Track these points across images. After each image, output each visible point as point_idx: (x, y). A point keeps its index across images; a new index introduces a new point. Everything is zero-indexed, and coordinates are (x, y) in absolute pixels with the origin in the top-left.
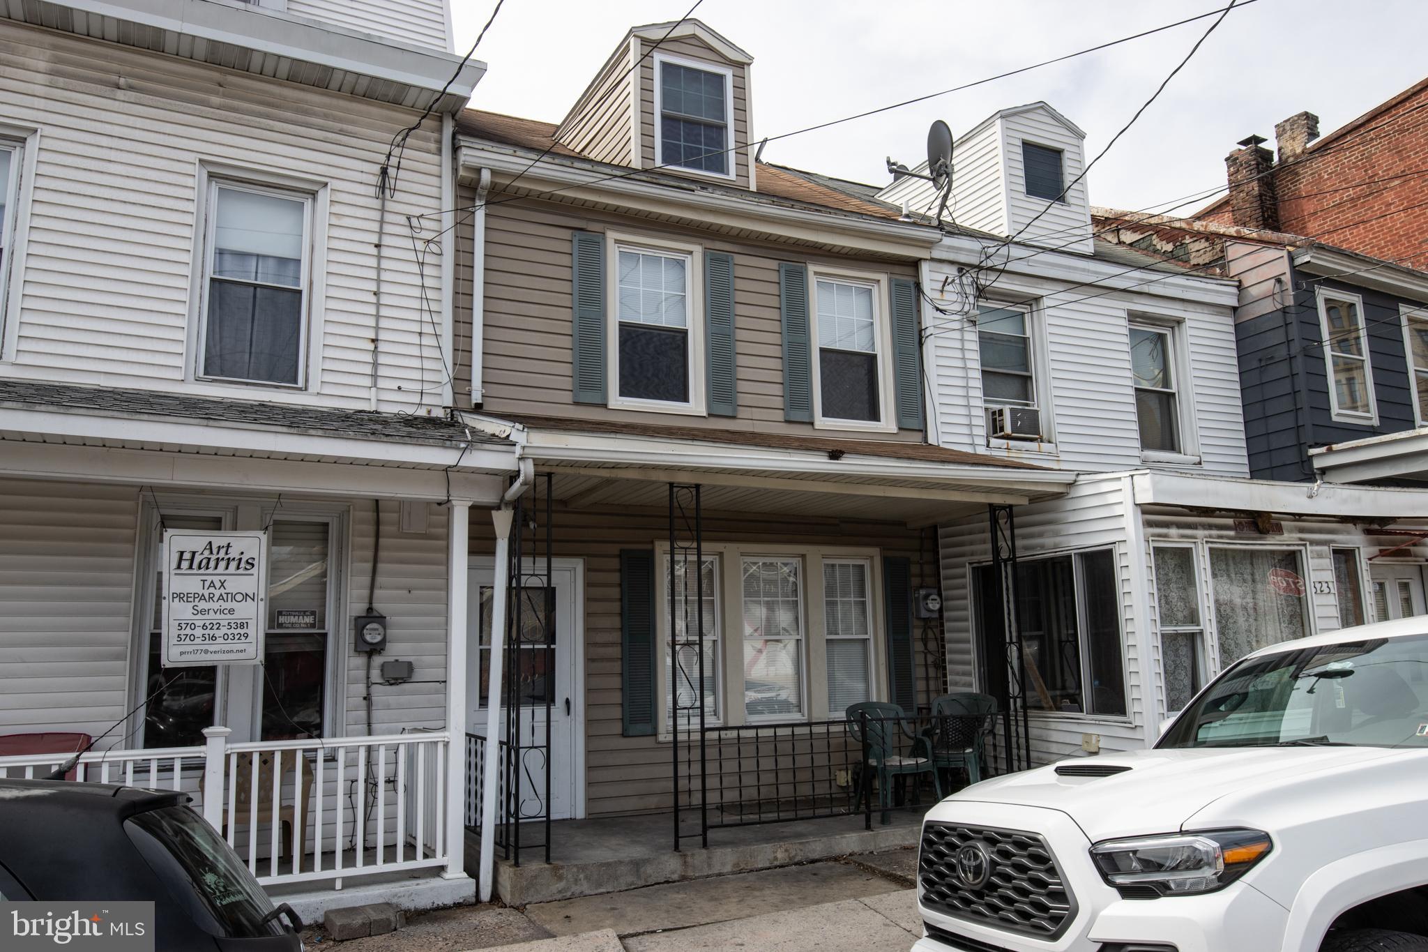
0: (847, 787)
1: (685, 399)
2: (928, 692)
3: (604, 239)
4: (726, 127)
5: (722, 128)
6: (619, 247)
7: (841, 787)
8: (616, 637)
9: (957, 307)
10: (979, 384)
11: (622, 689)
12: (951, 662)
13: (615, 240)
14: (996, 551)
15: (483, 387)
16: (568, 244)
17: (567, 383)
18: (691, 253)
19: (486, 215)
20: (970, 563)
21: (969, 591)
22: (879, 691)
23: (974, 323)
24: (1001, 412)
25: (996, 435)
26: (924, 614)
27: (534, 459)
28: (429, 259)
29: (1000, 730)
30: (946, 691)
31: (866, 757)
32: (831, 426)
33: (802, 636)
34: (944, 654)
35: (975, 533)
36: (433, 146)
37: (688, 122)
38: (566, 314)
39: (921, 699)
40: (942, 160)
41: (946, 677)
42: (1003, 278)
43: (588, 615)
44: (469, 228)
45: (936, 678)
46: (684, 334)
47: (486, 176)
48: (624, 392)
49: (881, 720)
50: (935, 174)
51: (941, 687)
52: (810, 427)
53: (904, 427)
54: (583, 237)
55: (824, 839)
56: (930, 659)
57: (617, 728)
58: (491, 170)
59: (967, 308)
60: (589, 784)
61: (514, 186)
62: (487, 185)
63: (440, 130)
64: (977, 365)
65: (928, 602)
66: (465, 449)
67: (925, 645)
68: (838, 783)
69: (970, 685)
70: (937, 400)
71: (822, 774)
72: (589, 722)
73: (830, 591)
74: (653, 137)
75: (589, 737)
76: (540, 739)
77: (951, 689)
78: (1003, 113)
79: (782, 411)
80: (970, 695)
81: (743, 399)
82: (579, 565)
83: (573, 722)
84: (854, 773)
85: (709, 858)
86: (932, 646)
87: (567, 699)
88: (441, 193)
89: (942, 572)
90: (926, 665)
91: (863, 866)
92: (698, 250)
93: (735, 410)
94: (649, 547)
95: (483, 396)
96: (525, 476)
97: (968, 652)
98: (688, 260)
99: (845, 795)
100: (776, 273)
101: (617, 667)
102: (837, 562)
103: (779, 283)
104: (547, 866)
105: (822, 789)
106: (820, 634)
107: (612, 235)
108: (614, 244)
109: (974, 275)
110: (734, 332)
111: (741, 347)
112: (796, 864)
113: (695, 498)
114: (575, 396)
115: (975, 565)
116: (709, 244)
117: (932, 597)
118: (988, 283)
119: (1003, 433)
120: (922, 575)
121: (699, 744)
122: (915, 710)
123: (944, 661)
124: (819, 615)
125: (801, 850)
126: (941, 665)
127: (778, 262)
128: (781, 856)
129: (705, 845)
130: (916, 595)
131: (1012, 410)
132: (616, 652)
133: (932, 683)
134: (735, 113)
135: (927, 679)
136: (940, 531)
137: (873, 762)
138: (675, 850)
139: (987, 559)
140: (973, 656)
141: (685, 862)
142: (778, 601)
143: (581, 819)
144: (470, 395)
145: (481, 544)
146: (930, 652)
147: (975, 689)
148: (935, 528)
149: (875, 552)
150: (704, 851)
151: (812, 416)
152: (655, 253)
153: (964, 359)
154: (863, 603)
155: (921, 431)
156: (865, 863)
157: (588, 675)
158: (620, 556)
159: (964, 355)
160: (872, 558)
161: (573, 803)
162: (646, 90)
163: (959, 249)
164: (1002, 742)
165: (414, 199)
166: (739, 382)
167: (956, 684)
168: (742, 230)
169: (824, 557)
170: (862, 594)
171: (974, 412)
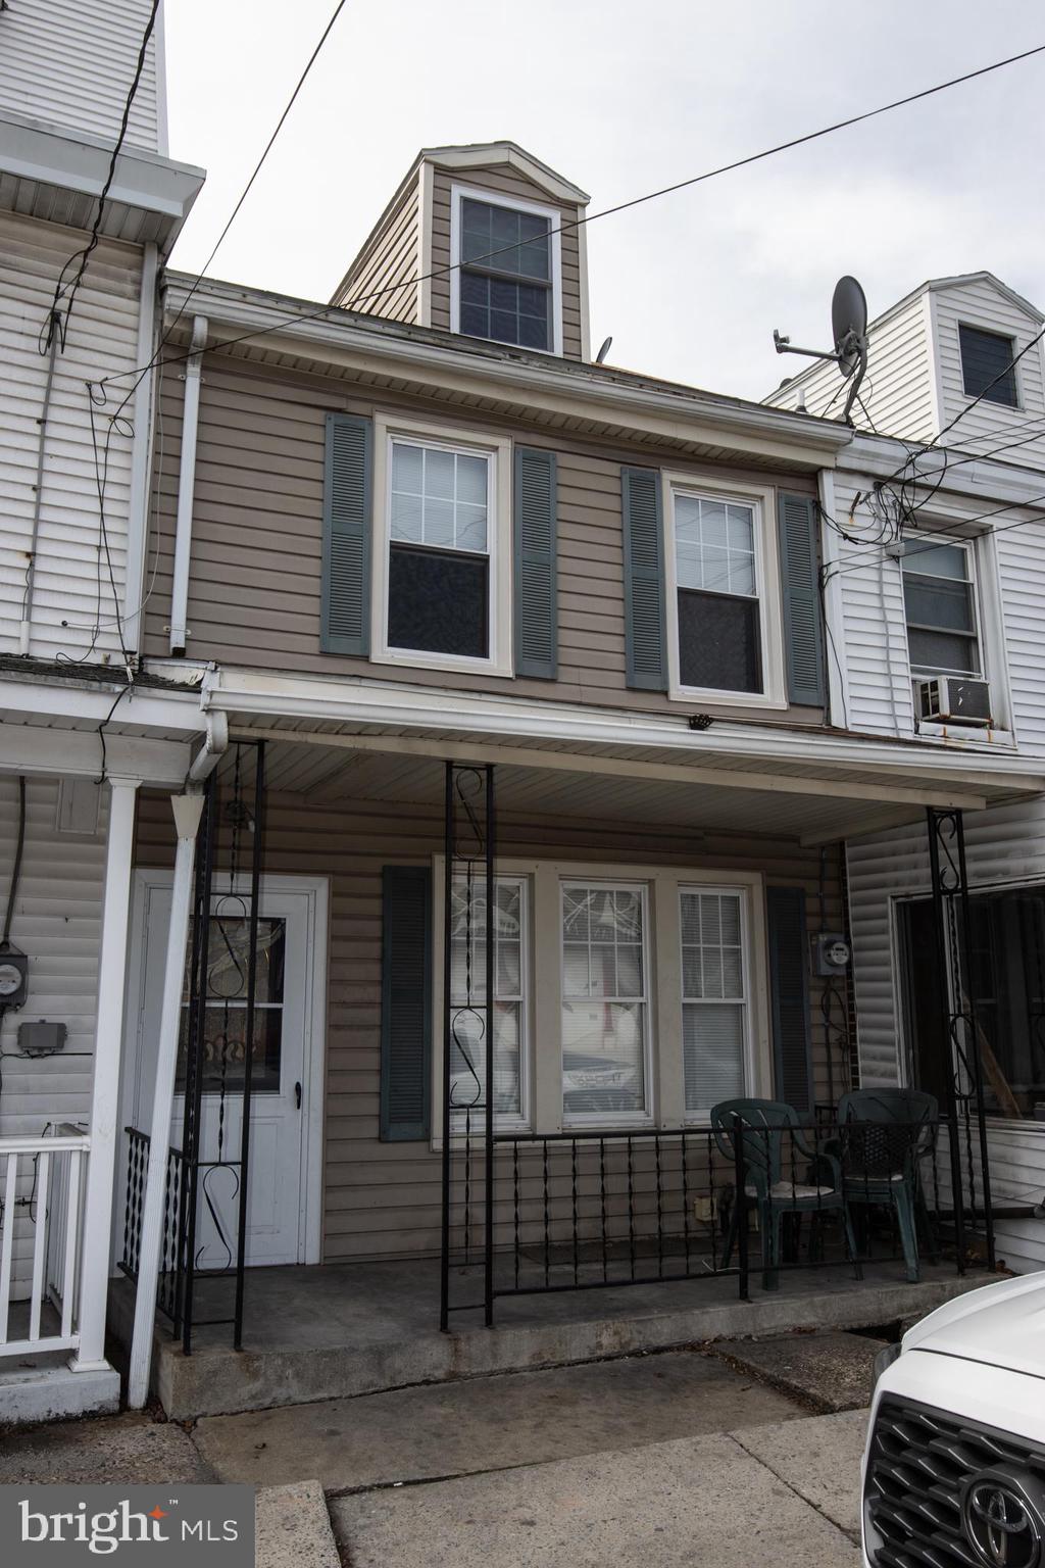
0: (713, 1223)
1: (482, 651)
2: (830, 1083)
3: (372, 424)
4: (551, 289)
5: (545, 289)
6: (392, 438)
7: (702, 1221)
8: (374, 993)
9: (871, 536)
10: (904, 644)
11: (380, 1071)
12: (864, 1041)
13: (388, 427)
14: (937, 877)
15: (187, 627)
16: (320, 430)
17: (313, 625)
18: (495, 449)
19: (202, 385)
20: (893, 898)
21: (892, 938)
22: (758, 1083)
23: (895, 558)
24: (934, 686)
25: (927, 718)
26: (825, 970)
27: (227, 712)
28: (115, 443)
29: (943, 1144)
30: (856, 1082)
31: (741, 1183)
32: (691, 697)
33: (647, 998)
34: (853, 1029)
35: (900, 854)
36: (129, 288)
37: (498, 280)
38: (314, 528)
39: (819, 1095)
40: (852, 332)
41: (857, 1063)
42: (936, 499)
43: (333, 960)
44: (177, 404)
45: (843, 1064)
46: (484, 560)
47: (201, 328)
48: (393, 641)
49: (766, 1129)
50: (841, 351)
51: (850, 1077)
52: (661, 698)
53: (798, 702)
54: (340, 422)
55: (676, 1316)
56: (834, 1035)
57: (372, 1129)
58: (208, 319)
59: (886, 538)
60: (327, 1212)
61: (243, 345)
62: (202, 342)
63: (140, 267)
64: (901, 618)
65: (832, 952)
66: (121, 695)
67: (827, 1015)
68: (698, 1217)
69: (893, 1075)
70: (845, 665)
71: (673, 1203)
72: (329, 1119)
73: (689, 935)
74: (449, 297)
75: (328, 1141)
76: (233, 1151)
77: (864, 1081)
78: (933, 285)
79: (622, 675)
80: (893, 1092)
81: (565, 656)
82: (320, 887)
83: (306, 1118)
84: (722, 1201)
85: (495, 1344)
86: (836, 1016)
87: (298, 1084)
88: (136, 353)
89: (852, 911)
90: (828, 1045)
91: (736, 1362)
92: (505, 444)
93: (555, 670)
94: (424, 863)
95: (186, 639)
96: (214, 738)
97: (890, 1027)
98: (492, 459)
99: (707, 1234)
100: (617, 482)
101: (374, 1039)
102: (699, 892)
103: (620, 495)
104: (234, 1355)
105: (673, 1226)
106: (674, 996)
107: (382, 421)
108: (386, 432)
109: (898, 494)
110: (555, 561)
111: (564, 583)
112: (630, 1354)
113: (485, 783)
114: (322, 643)
115: (901, 900)
116: (522, 438)
117: (836, 946)
118: (916, 505)
119: (937, 715)
120: (822, 914)
121: (484, 1155)
122: (812, 1110)
123: (854, 1038)
124: (673, 969)
125: (640, 1333)
126: (849, 1045)
127: (620, 465)
128: (607, 1340)
129: (489, 1322)
130: (814, 943)
131: (949, 681)
132: (373, 1015)
133: (836, 1070)
134: (563, 270)
135: (829, 1065)
136: (849, 851)
137: (751, 1191)
138: (441, 1330)
139: (924, 889)
140: (898, 1033)
141: (456, 1350)
142: (613, 947)
143: (314, 1265)
144: (169, 637)
145: (153, 849)
146: (833, 1026)
147: (901, 1082)
148: (840, 846)
149: (755, 879)
150: (487, 1333)
151: (666, 682)
152: (445, 447)
153: (882, 608)
154: (738, 952)
155: (822, 708)
156: (740, 1358)
157: (330, 1049)
158: (382, 875)
159: (882, 604)
160: (750, 886)
161: (302, 1240)
162: (439, 233)
163: (876, 456)
164: (945, 1162)
165: (97, 359)
166: (561, 631)
167: (871, 1072)
168: (569, 417)
169: (681, 883)
170: (737, 940)
171: (897, 683)
